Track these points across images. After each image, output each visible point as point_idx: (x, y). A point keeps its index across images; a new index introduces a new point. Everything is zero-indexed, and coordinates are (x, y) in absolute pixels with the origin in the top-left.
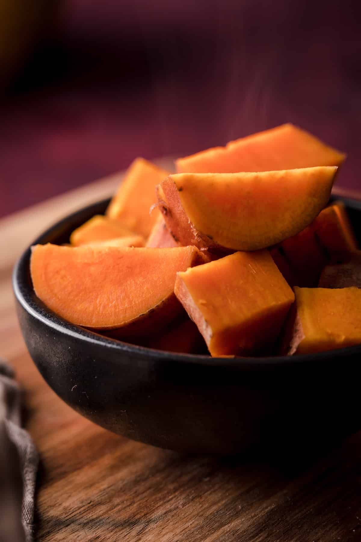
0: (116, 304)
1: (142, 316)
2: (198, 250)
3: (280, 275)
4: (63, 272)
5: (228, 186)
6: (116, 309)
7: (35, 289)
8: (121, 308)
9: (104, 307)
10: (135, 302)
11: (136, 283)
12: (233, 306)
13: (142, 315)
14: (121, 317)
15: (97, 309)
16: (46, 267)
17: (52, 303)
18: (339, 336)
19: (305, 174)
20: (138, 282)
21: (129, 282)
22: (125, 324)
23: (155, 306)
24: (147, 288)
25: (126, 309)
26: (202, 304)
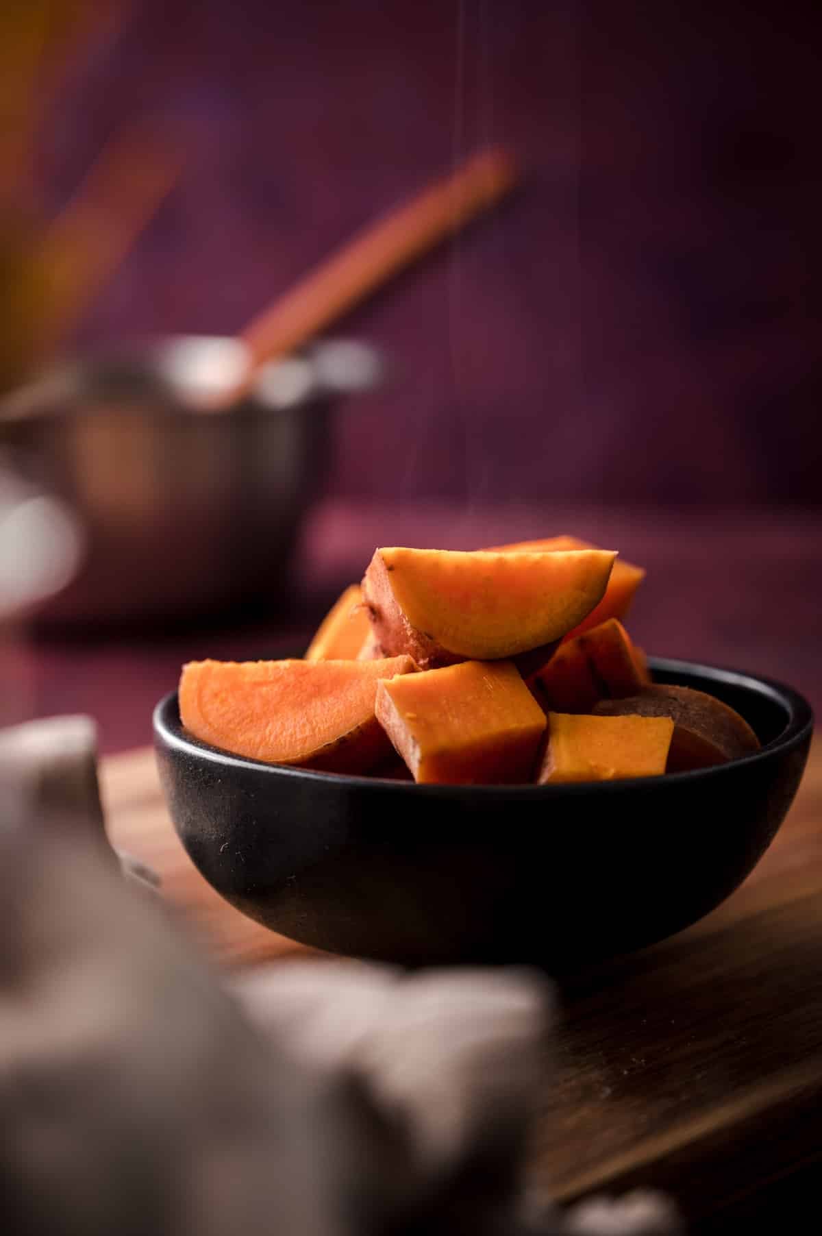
0: (293, 732)
1: (327, 747)
2: (415, 664)
3: (529, 694)
4: (223, 695)
5: (459, 569)
6: (292, 738)
7: (182, 717)
8: (299, 736)
9: (276, 737)
10: (319, 728)
11: (323, 705)
12: (456, 723)
13: (328, 745)
14: (298, 748)
15: (265, 739)
16: (200, 690)
17: (204, 733)
18: (606, 770)
19: (569, 559)
20: (327, 704)
21: (314, 704)
22: (303, 757)
23: (347, 732)
24: (338, 711)
25: (306, 738)
26: (411, 719)
